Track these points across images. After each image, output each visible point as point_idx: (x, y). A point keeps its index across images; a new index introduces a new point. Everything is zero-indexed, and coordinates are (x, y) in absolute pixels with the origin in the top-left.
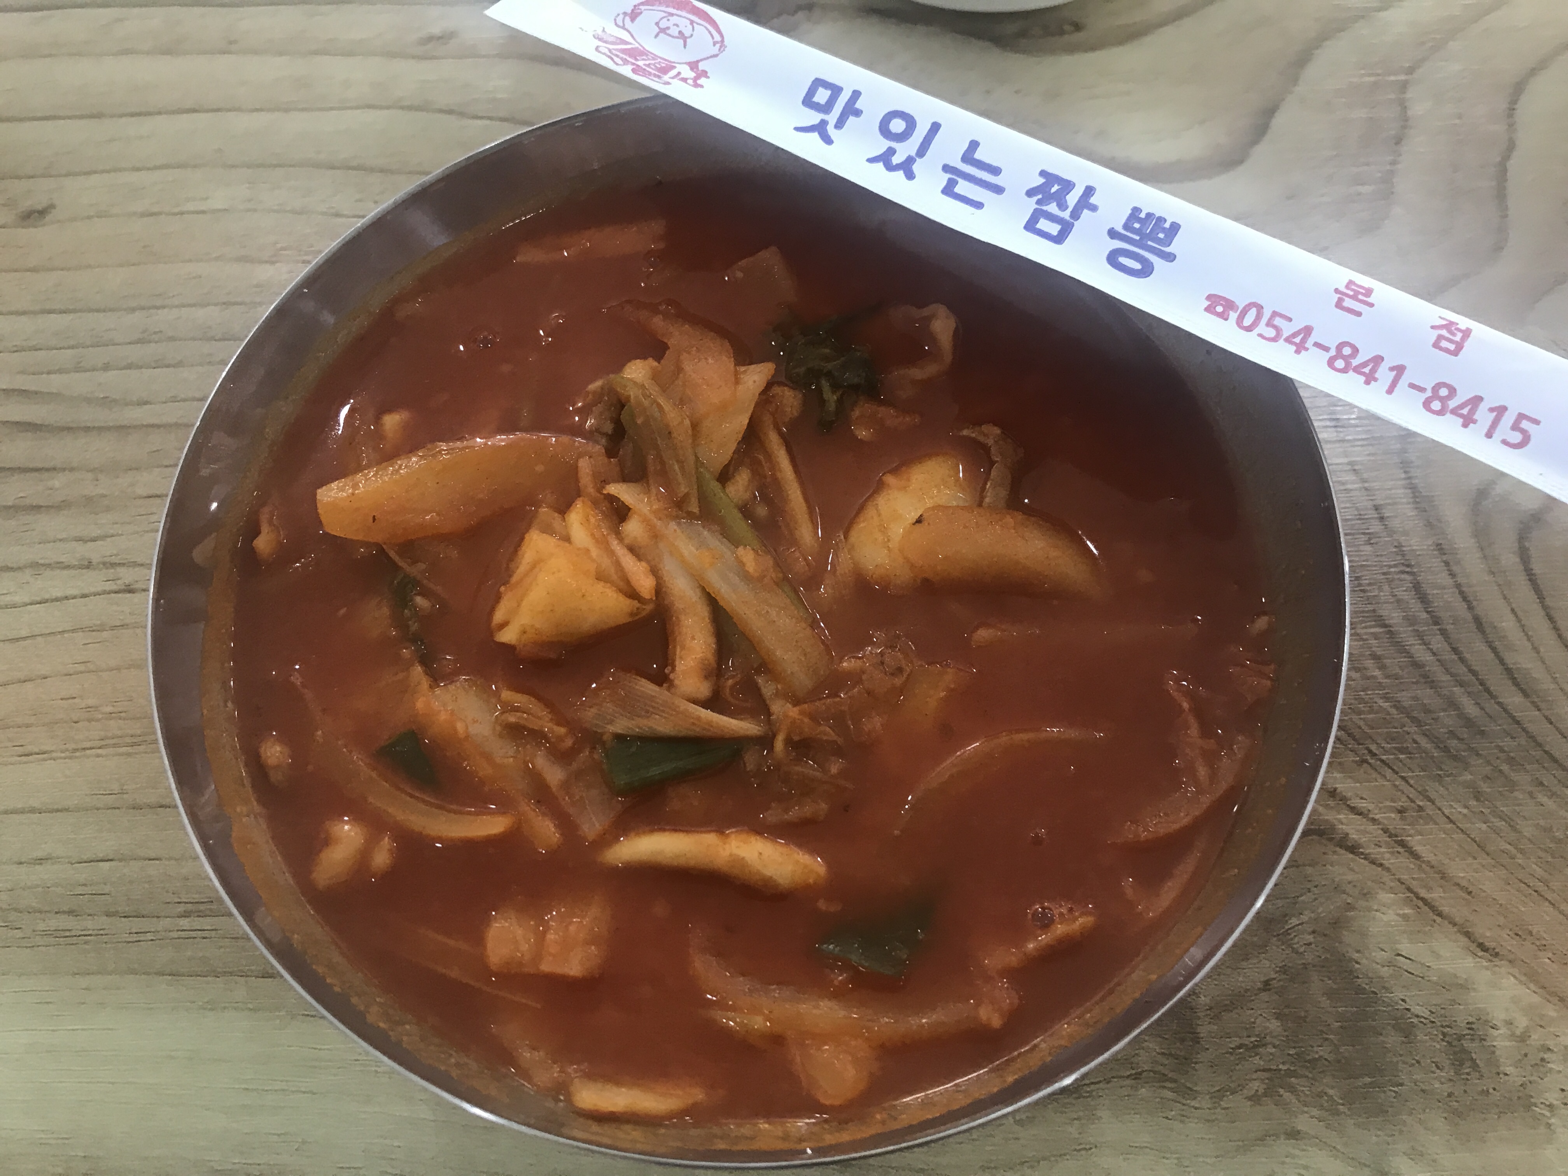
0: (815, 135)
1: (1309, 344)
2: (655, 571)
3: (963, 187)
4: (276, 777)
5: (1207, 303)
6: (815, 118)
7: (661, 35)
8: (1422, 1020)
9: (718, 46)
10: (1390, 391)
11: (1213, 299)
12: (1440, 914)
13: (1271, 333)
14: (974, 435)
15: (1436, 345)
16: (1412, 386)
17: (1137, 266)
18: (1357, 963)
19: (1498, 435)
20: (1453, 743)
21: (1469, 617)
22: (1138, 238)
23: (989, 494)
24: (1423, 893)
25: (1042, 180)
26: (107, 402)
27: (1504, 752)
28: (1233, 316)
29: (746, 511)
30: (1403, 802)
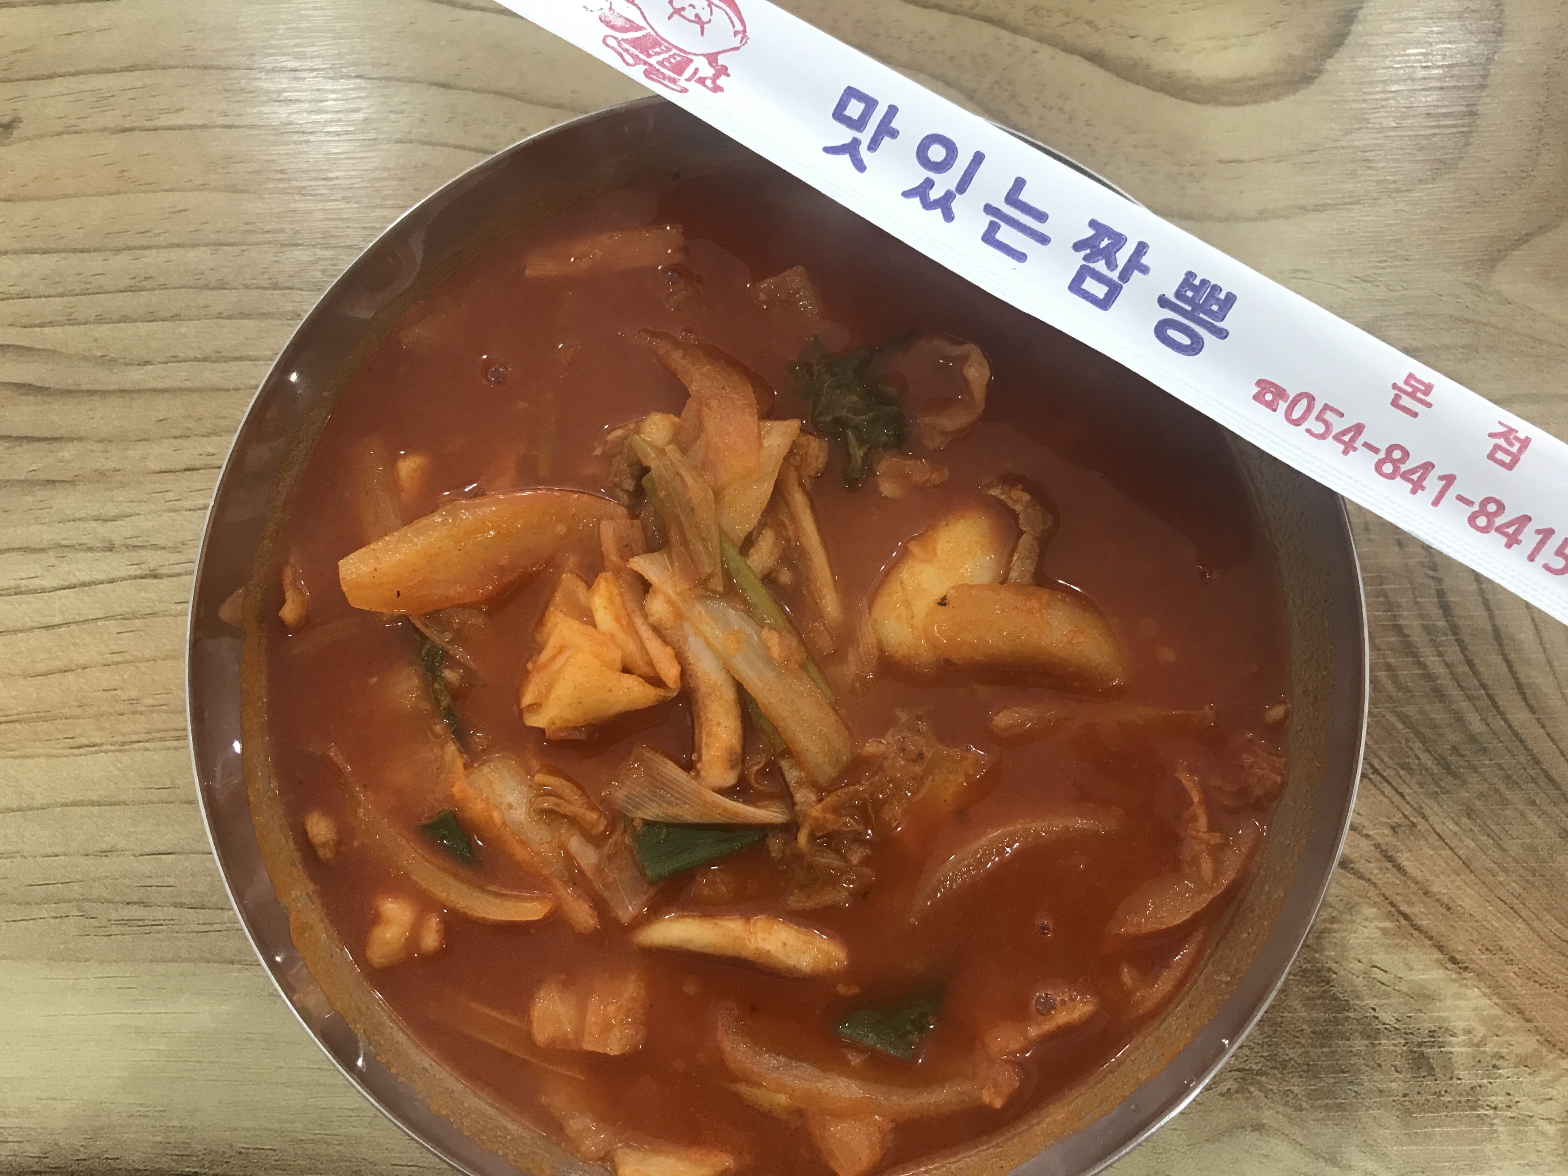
0: (846, 158)
1: (1358, 443)
2: (680, 658)
3: (1006, 234)
4: (325, 854)
5: (1257, 389)
6: (845, 135)
8: (1388, 1027)
9: (740, 36)
10: (1436, 503)
11: (1263, 385)
12: (1418, 928)
13: (1320, 428)
14: (1003, 497)
15: (1491, 457)
16: (1460, 498)
17: (1186, 341)
18: (1335, 973)
19: (1540, 559)
21: (1488, 627)
22: (1189, 308)
23: (1015, 567)
24: (1404, 908)
25: (1091, 232)
26: (106, 361)
27: (1503, 769)
28: (1283, 406)
29: (769, 579)
30: (1397, 818)
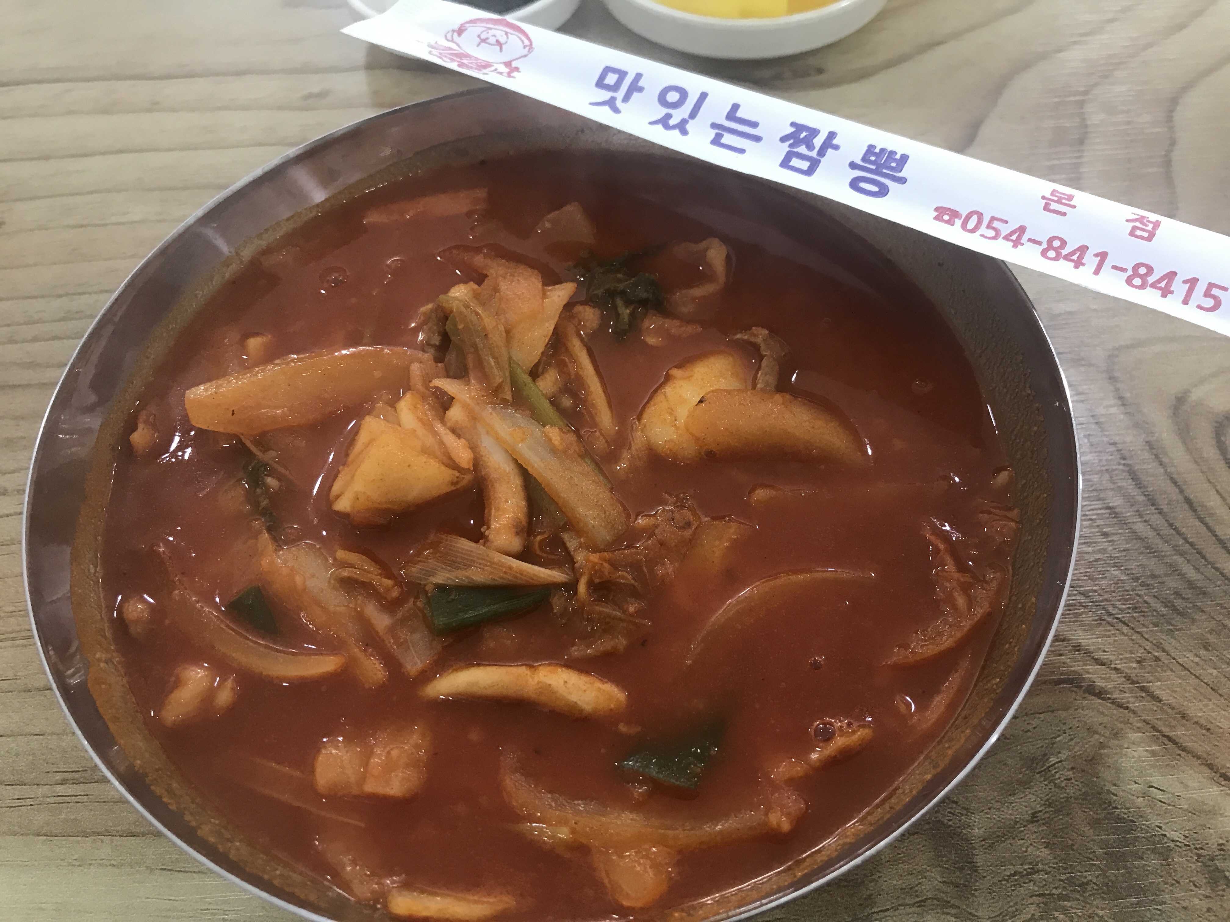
0: (606, 108)
1: (1024, 239)
2: (473, 448)
3: (728, 139)
4: (135, 630)
5: (936, 214)
6: (606, 95)
7: (483, 44)
8: (1177, 844)
9: (527, 49)
10: (1097, 272)
11: (940, 211)
12: (1184, 749)
13: (992, 233)
14: (746, 337)
15: (1132, 234)
16: (1115, 267)
17: (875, 189)
18: (1115, 795)
19: (1193, 302)
20: (1178, 603)
21: (1180, 498)
22: (874, 167)
23: (760, 381)
24: (1166, 731)
25: (792, 129)
28: (958, 222)
29: (554, 401)
30: (1140, 653)
